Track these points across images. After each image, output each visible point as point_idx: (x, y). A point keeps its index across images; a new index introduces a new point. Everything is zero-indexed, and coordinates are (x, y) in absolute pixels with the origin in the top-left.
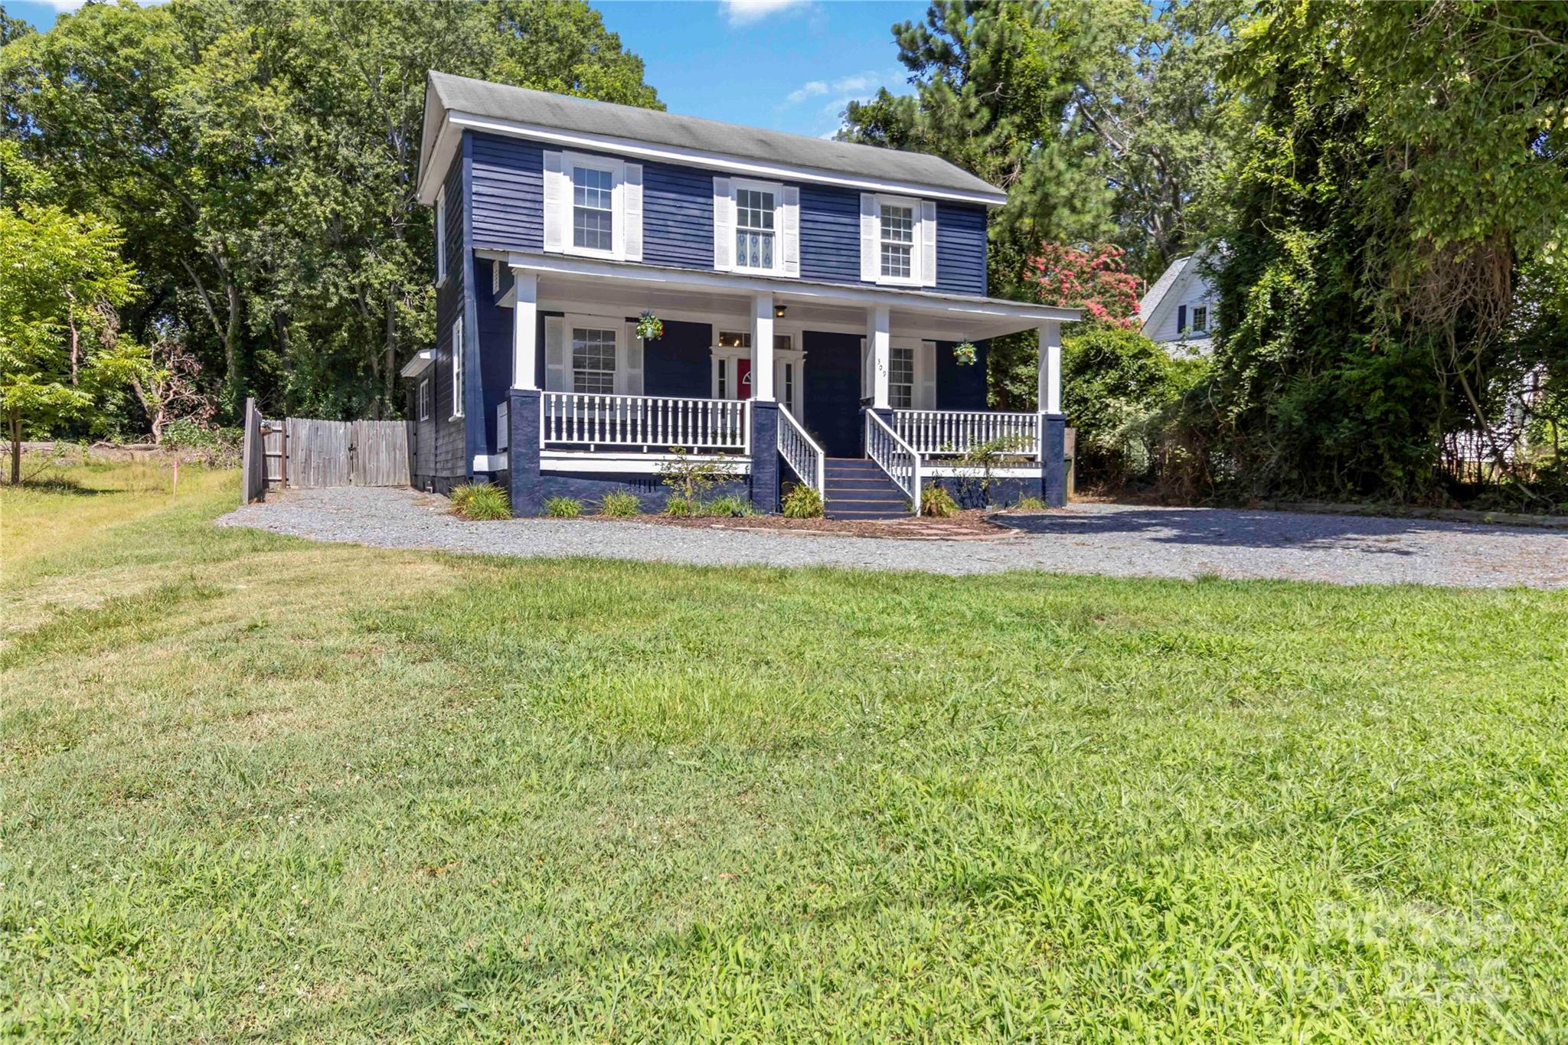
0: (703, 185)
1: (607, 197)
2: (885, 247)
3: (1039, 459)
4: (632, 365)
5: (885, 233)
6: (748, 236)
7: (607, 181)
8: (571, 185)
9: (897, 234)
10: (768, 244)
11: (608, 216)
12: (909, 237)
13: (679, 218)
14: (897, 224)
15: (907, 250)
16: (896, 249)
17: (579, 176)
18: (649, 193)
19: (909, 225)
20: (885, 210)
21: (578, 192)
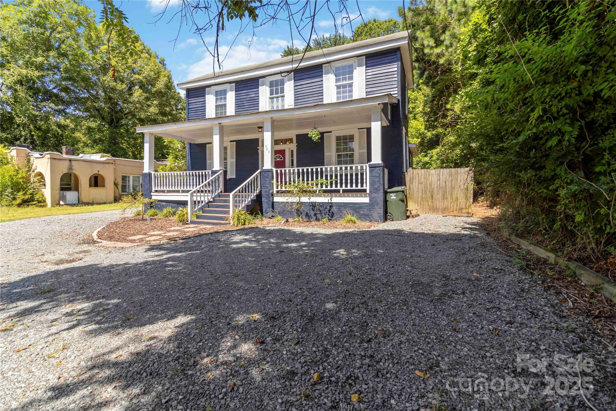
0: (256, 84)
1: (225, 98)
2: (338, 87)
3: (368, 192)
4: (232, 158)
5: (337, 81)
6: (275, 99)
7: (224, 92)
8: (215, 98)
9: (344, 79)
10: (283, 100)
11: (225, 105)
12: (351, 78)
13: (248, 99)
14: (344, 74)
15: (351, 85)
16: (344, 86)
17: (217, 94)
18: (237, 93)
19: (351, 72)
20: (337, 69)
21: (217, 99)
